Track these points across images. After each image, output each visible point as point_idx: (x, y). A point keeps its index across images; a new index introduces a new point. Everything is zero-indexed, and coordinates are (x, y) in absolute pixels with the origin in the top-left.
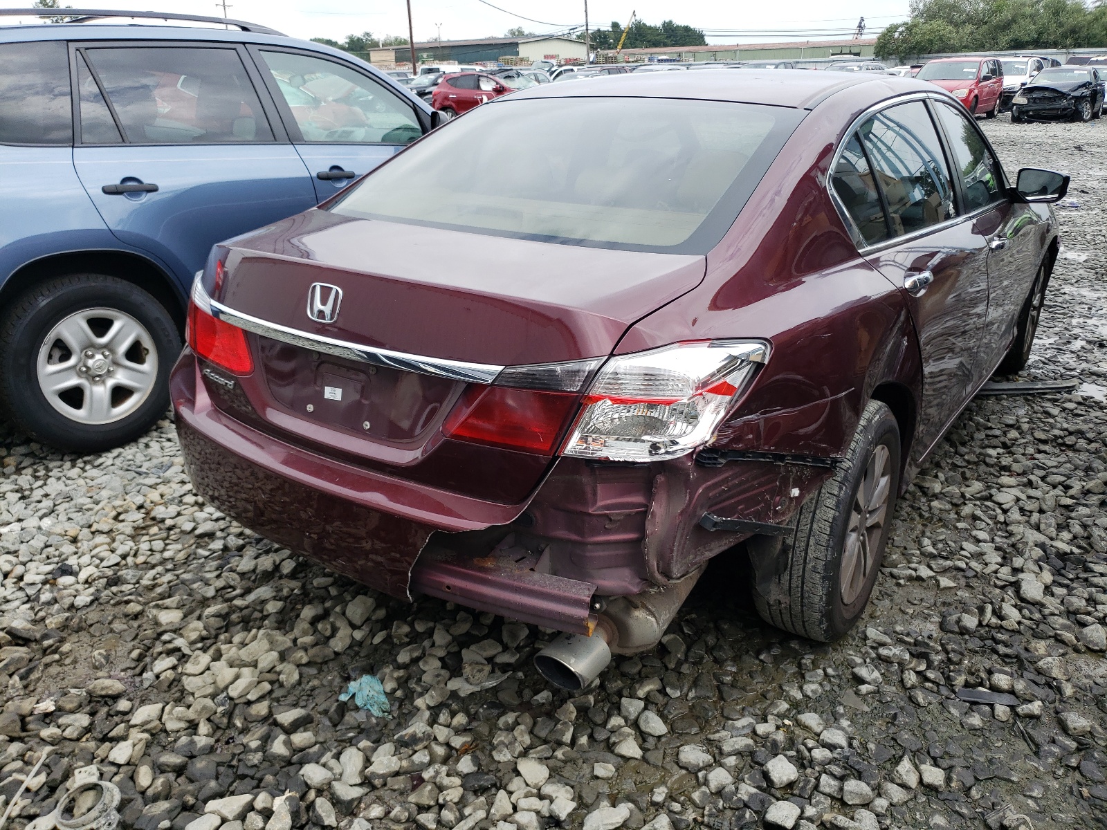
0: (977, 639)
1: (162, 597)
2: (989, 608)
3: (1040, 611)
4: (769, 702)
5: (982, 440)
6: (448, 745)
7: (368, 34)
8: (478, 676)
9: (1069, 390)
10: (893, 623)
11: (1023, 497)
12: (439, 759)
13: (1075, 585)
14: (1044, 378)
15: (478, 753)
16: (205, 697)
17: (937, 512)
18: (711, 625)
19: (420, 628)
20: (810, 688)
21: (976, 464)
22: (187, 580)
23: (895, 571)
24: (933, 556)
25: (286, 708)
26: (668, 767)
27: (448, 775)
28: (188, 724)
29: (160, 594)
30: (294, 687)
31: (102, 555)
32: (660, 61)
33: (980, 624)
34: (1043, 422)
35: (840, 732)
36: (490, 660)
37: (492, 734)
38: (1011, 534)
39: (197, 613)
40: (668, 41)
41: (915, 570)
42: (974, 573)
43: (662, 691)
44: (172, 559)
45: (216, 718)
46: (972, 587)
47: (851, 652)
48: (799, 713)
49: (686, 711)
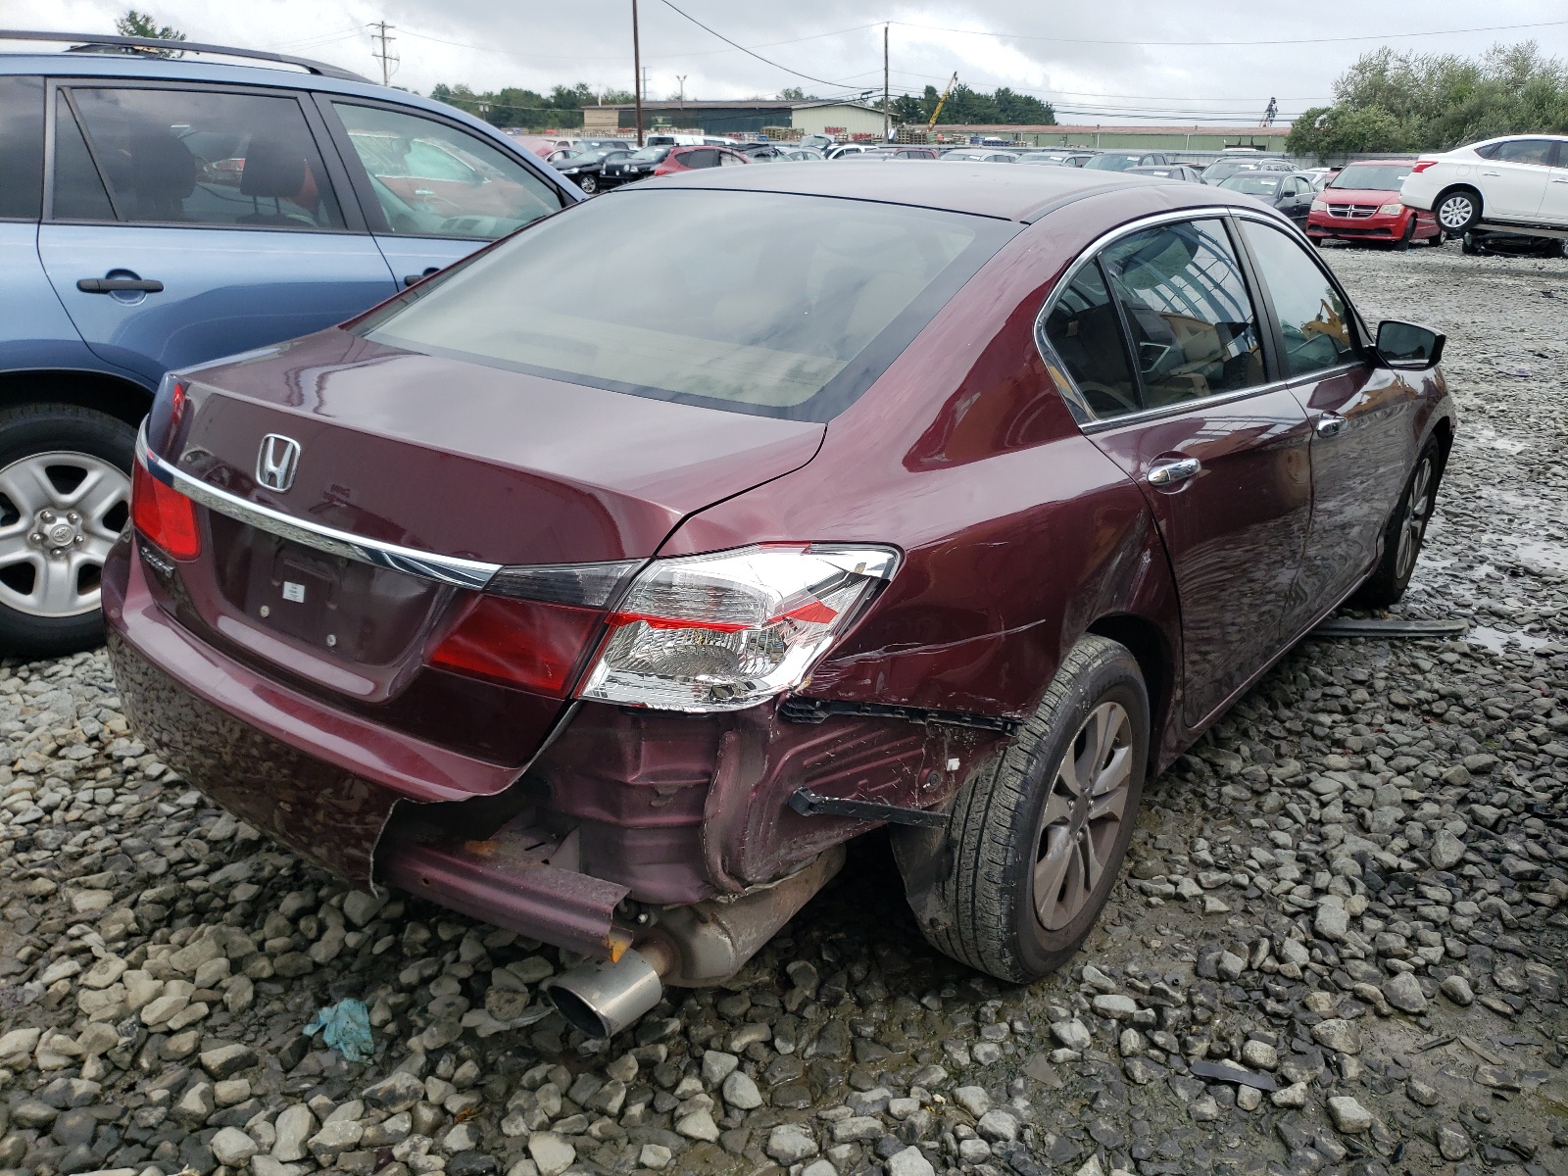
0: (1240, 990)
1: (88, 871)
2: (1265, 944)
3: (1338, 953)
4: (920, 1067)
5: (1316, 701)
6: (442, 1107)
7: (583, 87)
8: (507, 1008)
9: (1455, 635)
10: (1125, 961)
11: (1353, 785)
12: (423, 1128)
13: (1396, 916)
14: (1425, 616)
15: (482, 1121)
16: (104, 1021)
17: (1228, 801)
18: (864, 950)
19: (445, 934)
20: (982, 1050)
21: (1300, 734)
22: (132, 848)
23: (1146, 884)
24: (1206, 866)
25: (222, 1042)
26: (750, 1155)
27: (430, 1152)
28: (70, 1061)
29: (85, 867)
30: (242, 1011)
31: (18, 805)
32: (987, 143)
33: (1249, 968)
34: (1406, 679)
35: (1010, 1117)
36: (533, 987)
37: (509, 1093)
38: (1323, 838)
39: (132, 898)
40: (1002, 117)
41: (1176, 884)
42: (1260, 893)
43: (769, 1044)
44: (120, 816)
45: (114, 1056)
46: (1251, 913)
47: (1055, 1000)
48: (959, 1085)
49: (798, 1074)
